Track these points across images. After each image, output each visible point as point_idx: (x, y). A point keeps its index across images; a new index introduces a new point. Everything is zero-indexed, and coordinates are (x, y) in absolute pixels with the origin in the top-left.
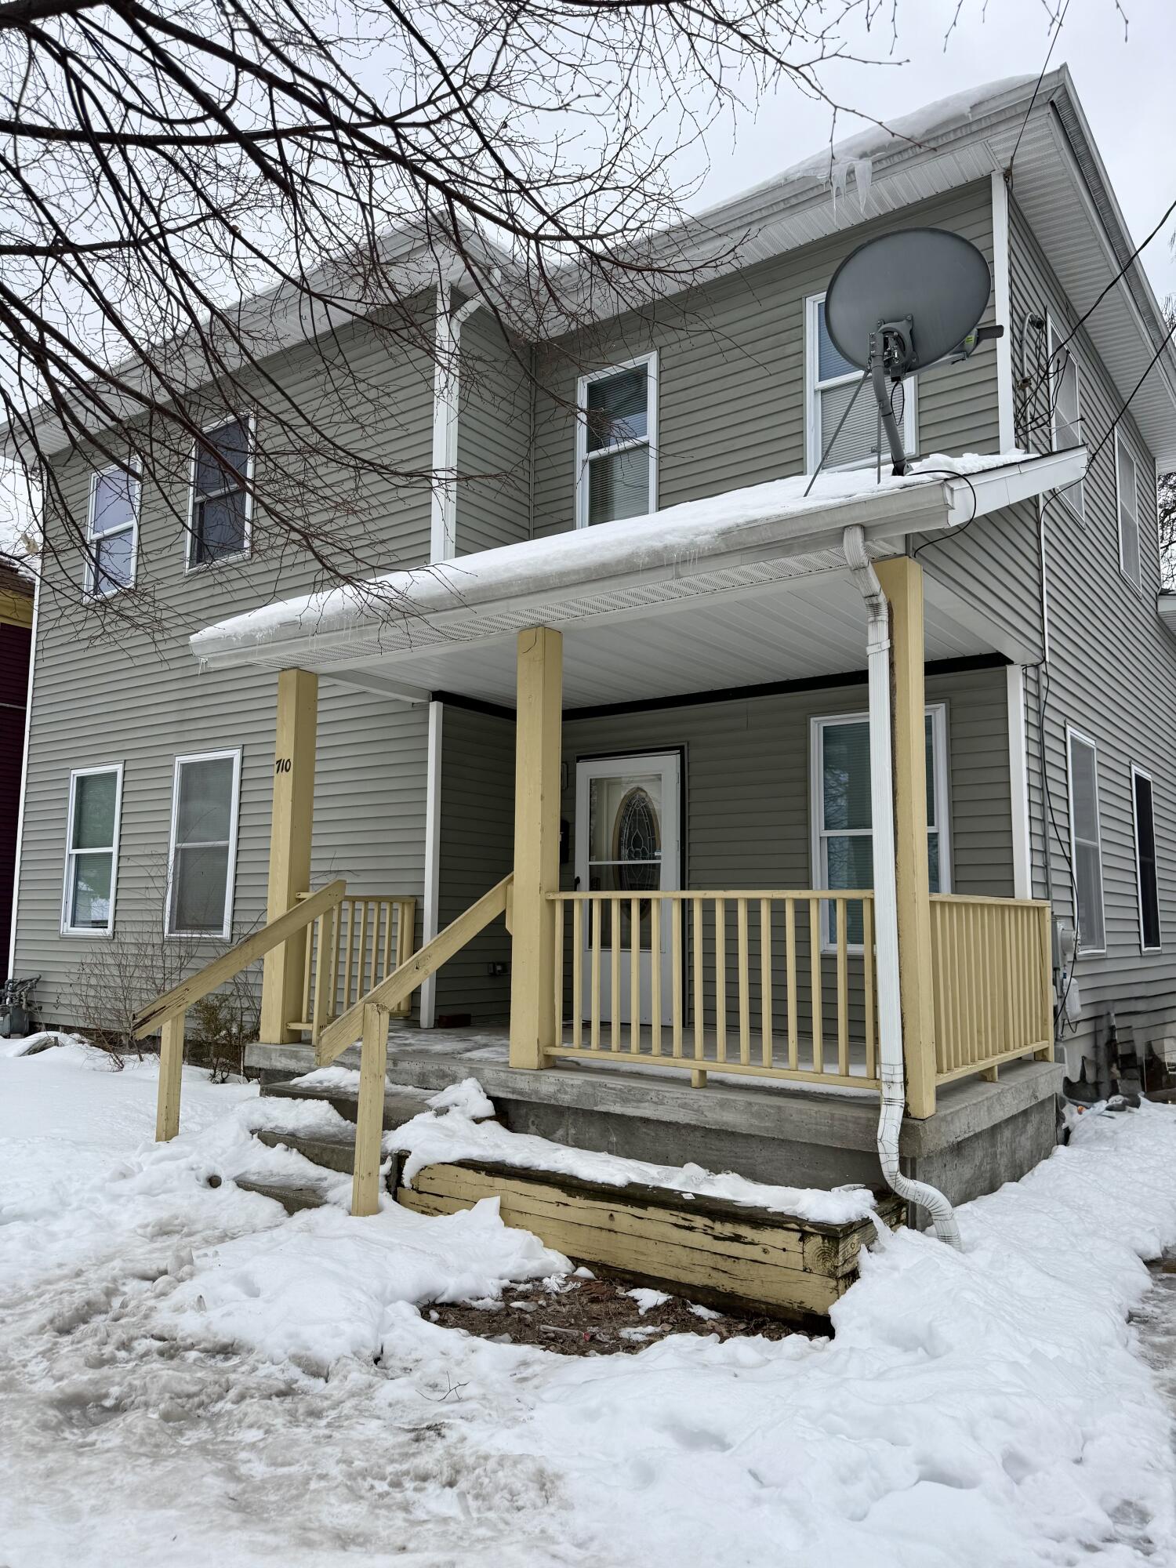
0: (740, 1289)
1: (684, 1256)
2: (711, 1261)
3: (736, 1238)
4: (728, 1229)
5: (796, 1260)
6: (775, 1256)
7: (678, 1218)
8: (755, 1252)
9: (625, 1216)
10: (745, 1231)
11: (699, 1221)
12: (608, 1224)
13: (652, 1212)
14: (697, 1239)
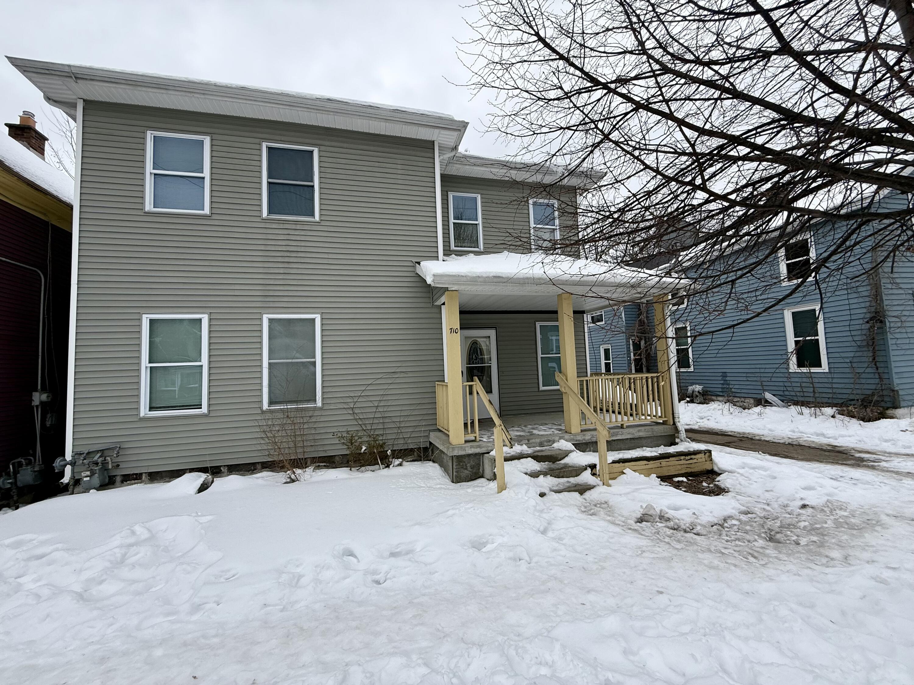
0: (693, 470)
1: (679, 467)
2: (686, 466)
3: (691, 459)
4: (689, 457)
5: (704, 460)
6: (700, 460)
7: (677, 458)
8: (695, 461)
9: (664, 462)
10: (693, 457)
11: (682, 458)
12: (660, 466)
13: (671, 459)
14: (683, 462)
